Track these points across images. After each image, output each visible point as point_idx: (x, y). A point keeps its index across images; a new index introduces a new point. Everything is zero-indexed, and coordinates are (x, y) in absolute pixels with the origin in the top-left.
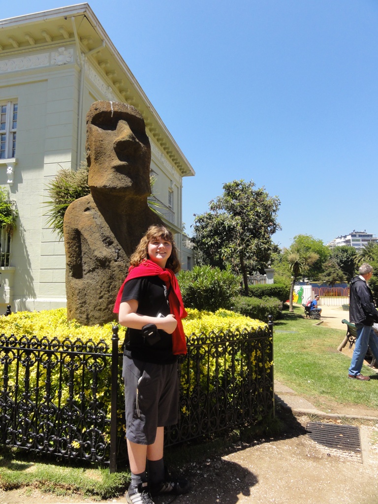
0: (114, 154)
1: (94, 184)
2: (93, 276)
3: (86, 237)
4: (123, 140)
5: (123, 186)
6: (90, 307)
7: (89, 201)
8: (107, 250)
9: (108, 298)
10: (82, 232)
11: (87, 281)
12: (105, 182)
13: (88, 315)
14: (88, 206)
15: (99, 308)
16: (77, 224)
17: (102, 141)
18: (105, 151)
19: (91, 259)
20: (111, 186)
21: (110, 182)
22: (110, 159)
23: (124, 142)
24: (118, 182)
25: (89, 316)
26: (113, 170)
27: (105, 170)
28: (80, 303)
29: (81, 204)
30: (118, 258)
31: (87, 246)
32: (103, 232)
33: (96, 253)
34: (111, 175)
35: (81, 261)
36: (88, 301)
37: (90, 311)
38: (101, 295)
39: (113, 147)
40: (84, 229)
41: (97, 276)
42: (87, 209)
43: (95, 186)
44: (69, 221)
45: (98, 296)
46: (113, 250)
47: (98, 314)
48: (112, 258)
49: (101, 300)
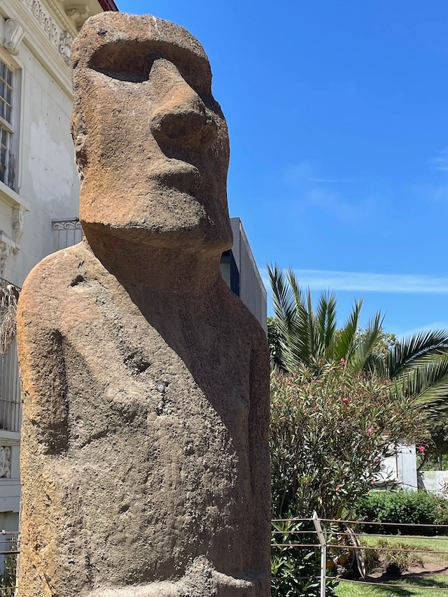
0: (152, 146)
1: (102, 217)
2: (100, 452)
3: (83, 352)
4: (176, 112)
5: (179, 223)
6: (94, 537)
7: (83, 259)
8: (138, 384)
9: (144, 510)
10: (71, 337)
11: (85, 466)
12: (132, 213)
13: (88, 558)
14: (81, 272)
15: (119, 536)
16: (57, 319)
17: (120, 111)
18: (129, 138)
19: (96, 407)
20: (149, 225)
21: (146, 214)
22: (141, 157)
23: (180, 116)
24: (165, 215)
25: (92, 561)
26: (154, 184)
27: (130, 185)
28: (70, 526)
29: (62, 267)
30: (163, 406)
31: (85, 374)
32: (124, 339)
33: (110, 393)
34: (148, 197)
35: (68, 414)
36: (88, 520)
37: (93, 546)
38: (123, 503)
39: (148, 128)
40: (74, 331)
41: (114, 453)
42: (79, 280)
43: (106, 223)
44: (36, 310)
45: (116, 507)
46: (151, 384)
47: (116, 553)
48: (151, 406)
49: (123, 516)
